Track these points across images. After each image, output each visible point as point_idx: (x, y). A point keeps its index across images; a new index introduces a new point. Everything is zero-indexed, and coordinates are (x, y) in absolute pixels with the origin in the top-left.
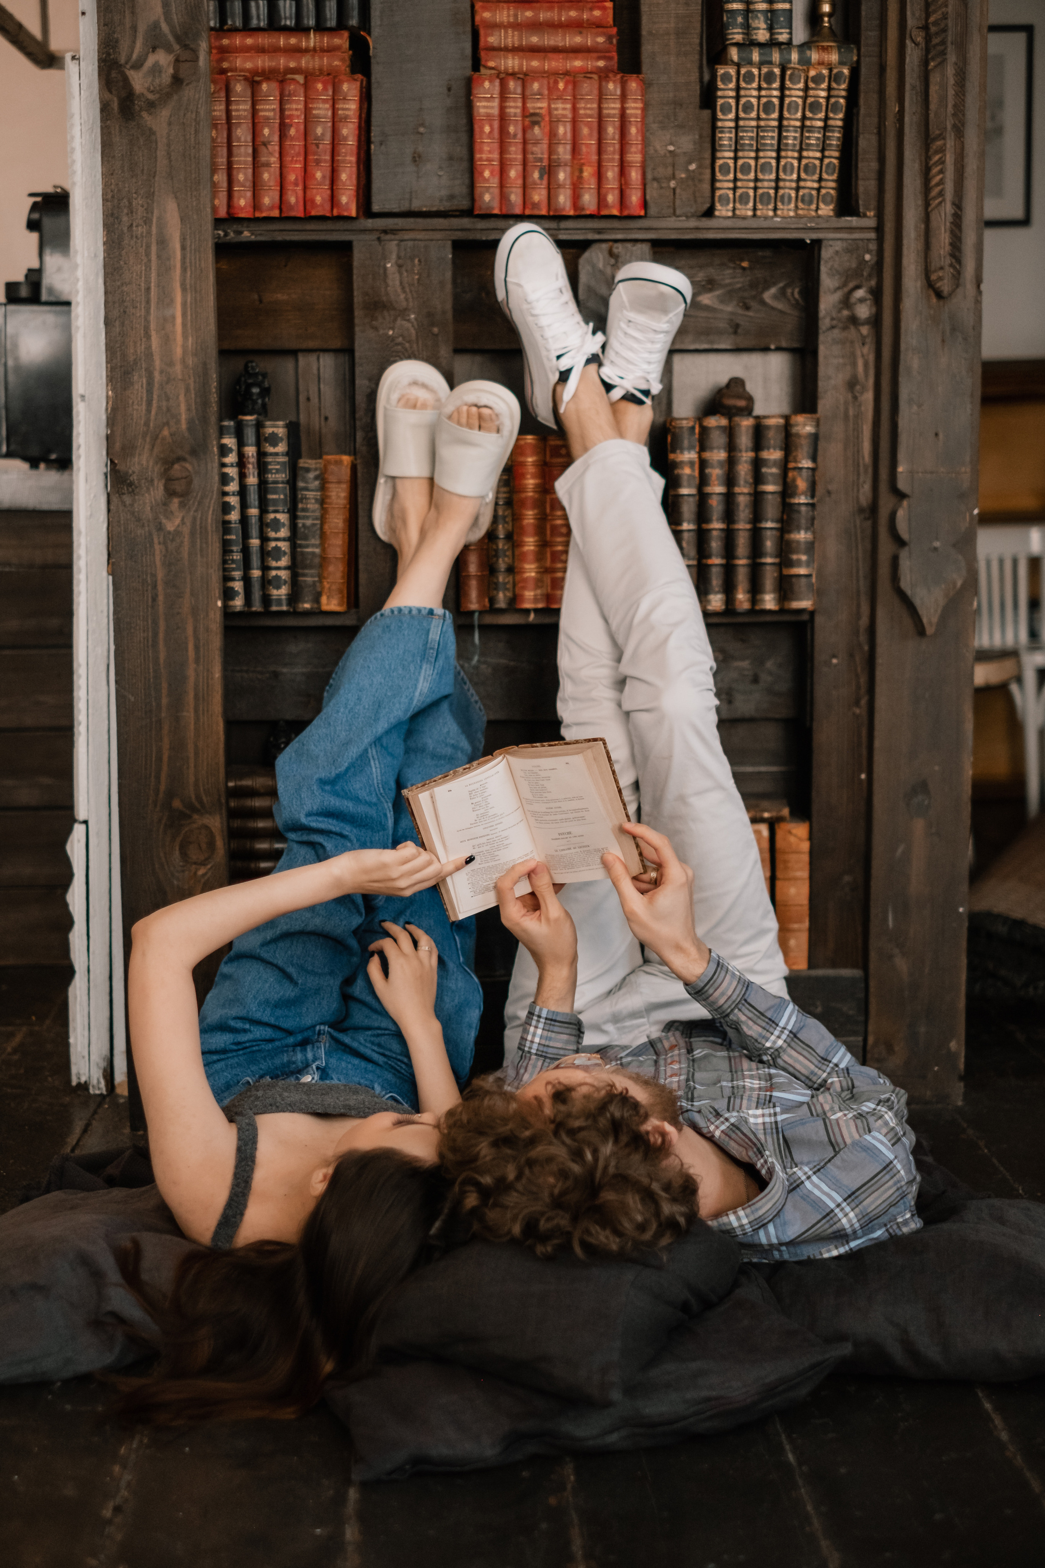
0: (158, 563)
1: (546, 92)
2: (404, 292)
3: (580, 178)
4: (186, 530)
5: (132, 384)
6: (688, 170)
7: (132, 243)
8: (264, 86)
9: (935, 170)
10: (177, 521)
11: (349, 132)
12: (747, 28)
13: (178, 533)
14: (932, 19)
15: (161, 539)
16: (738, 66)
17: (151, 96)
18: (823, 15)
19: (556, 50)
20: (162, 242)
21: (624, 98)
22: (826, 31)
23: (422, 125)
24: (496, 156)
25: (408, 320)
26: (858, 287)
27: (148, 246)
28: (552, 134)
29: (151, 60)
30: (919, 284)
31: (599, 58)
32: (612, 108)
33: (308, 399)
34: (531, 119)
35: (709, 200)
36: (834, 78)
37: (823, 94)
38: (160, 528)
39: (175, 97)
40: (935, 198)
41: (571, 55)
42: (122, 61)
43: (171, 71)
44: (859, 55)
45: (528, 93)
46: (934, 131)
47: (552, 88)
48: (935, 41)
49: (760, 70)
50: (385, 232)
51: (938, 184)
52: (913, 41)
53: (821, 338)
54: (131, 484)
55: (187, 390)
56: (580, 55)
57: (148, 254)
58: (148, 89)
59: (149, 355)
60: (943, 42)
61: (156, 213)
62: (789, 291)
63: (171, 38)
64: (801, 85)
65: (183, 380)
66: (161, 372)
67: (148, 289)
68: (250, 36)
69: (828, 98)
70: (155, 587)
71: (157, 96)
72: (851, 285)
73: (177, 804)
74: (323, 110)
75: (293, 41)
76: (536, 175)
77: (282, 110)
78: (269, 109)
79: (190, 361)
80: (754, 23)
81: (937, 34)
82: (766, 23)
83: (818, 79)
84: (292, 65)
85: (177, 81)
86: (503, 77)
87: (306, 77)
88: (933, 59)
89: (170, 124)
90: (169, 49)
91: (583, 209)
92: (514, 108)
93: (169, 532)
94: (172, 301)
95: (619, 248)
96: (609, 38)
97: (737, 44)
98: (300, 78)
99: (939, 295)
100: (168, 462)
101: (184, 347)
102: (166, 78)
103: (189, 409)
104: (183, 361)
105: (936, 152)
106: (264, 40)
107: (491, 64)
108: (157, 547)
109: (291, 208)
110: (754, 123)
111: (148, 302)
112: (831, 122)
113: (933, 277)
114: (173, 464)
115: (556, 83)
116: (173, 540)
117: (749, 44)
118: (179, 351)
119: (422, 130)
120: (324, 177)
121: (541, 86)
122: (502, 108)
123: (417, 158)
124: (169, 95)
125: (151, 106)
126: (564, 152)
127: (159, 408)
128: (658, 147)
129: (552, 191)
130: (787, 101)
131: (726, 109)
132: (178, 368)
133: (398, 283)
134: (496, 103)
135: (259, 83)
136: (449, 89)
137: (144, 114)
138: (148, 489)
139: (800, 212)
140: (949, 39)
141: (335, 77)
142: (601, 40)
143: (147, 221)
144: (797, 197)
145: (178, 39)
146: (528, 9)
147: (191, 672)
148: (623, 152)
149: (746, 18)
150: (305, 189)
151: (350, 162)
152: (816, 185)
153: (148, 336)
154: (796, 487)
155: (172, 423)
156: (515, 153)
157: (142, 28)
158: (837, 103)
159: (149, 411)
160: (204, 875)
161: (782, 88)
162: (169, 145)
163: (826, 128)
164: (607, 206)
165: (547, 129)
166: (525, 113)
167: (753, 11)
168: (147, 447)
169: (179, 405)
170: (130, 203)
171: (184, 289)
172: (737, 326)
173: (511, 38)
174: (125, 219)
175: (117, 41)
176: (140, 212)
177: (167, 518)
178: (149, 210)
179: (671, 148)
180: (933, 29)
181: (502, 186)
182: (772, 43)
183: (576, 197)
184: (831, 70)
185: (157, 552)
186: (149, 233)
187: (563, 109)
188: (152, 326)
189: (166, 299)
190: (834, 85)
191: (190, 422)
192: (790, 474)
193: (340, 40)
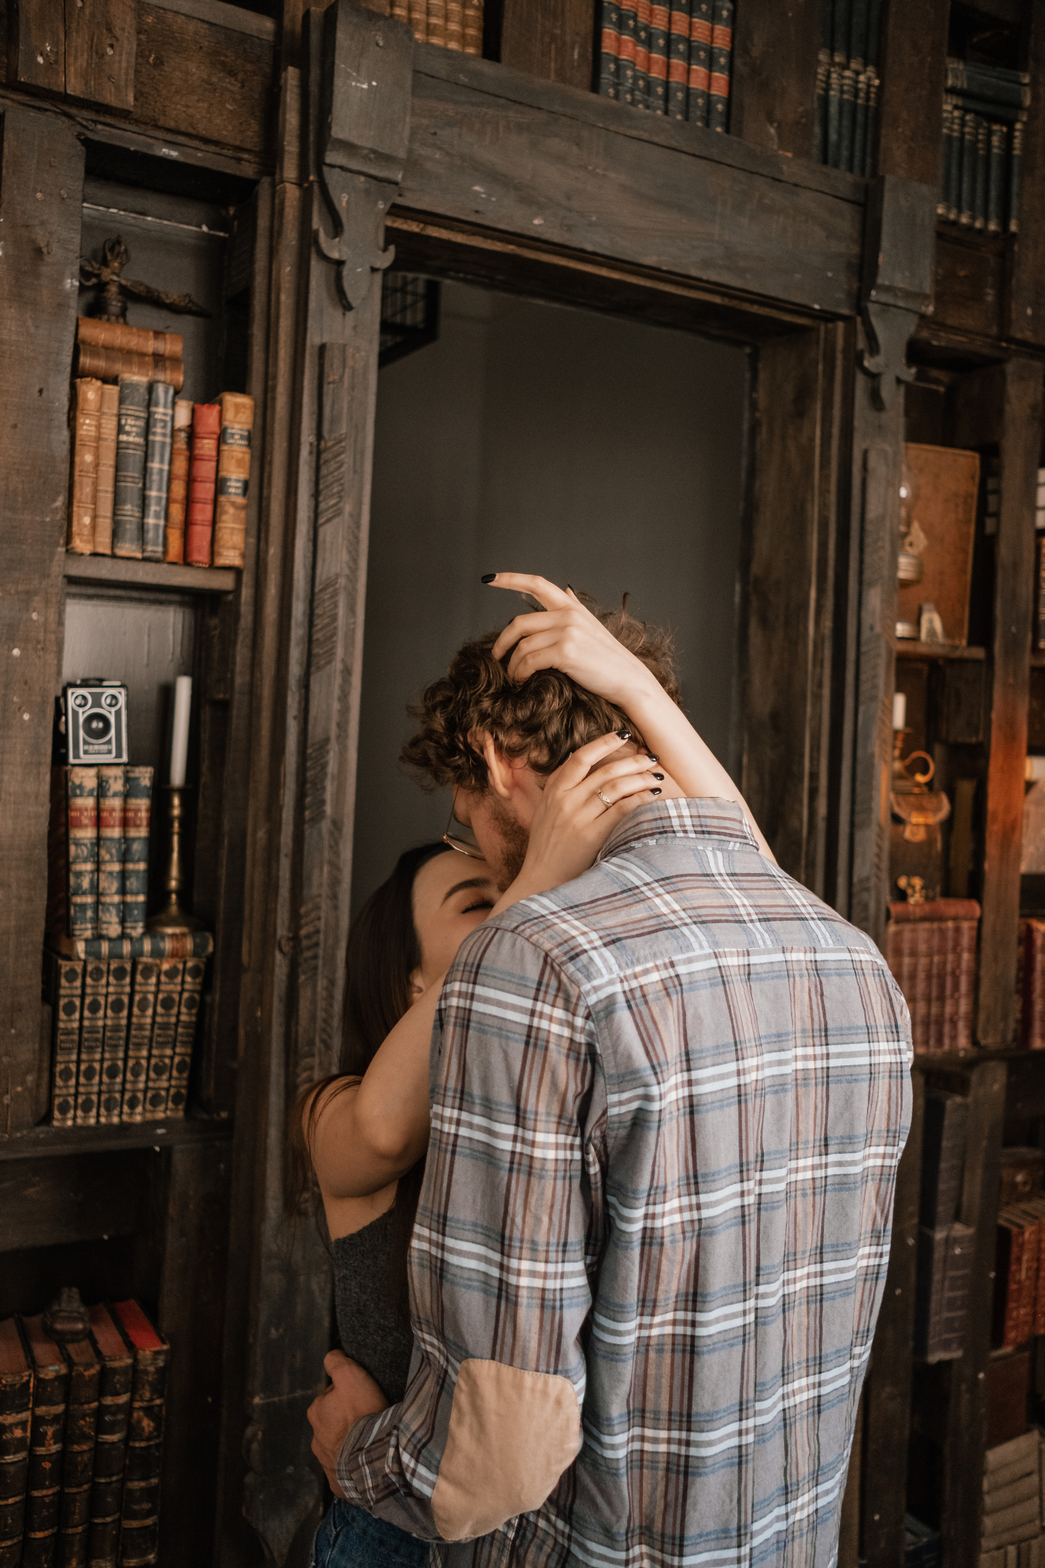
6: (24, 1082)
12: (98, 922)
14: (303, 932)
16: (84, 962)
22: (173, 913)
35: (45, 1108)
36: (188, 971)
37: (176, 988)
44: (215, 946)
46: (302, 1046)
48: (305, 955)
49: (109, 965)
52: (281, 952)
60: (316, 957)
64: (152, 980)
69: (181, 993)
80: (105, 917)
81: (309, 947)
82: (118, 916)
83: (171, 973)
88: (302, 972)
97: (85, 941)
110: (100, 1023)
112: (180, 1019)
130: (137, 997)
131: (70, 1009)
139: (148, 1115)
140: (321, 954)
144: (145, 1099)
149: (96, 911)
152: (162, 1085)
154: (142, 1429)
161: (133, 983)
163: (178, 1024)
167: (103, 904)
180: (305, 943)
182: (124, 936)
184: (184, 962)
190: (187, 979)
192: (135, 1415)
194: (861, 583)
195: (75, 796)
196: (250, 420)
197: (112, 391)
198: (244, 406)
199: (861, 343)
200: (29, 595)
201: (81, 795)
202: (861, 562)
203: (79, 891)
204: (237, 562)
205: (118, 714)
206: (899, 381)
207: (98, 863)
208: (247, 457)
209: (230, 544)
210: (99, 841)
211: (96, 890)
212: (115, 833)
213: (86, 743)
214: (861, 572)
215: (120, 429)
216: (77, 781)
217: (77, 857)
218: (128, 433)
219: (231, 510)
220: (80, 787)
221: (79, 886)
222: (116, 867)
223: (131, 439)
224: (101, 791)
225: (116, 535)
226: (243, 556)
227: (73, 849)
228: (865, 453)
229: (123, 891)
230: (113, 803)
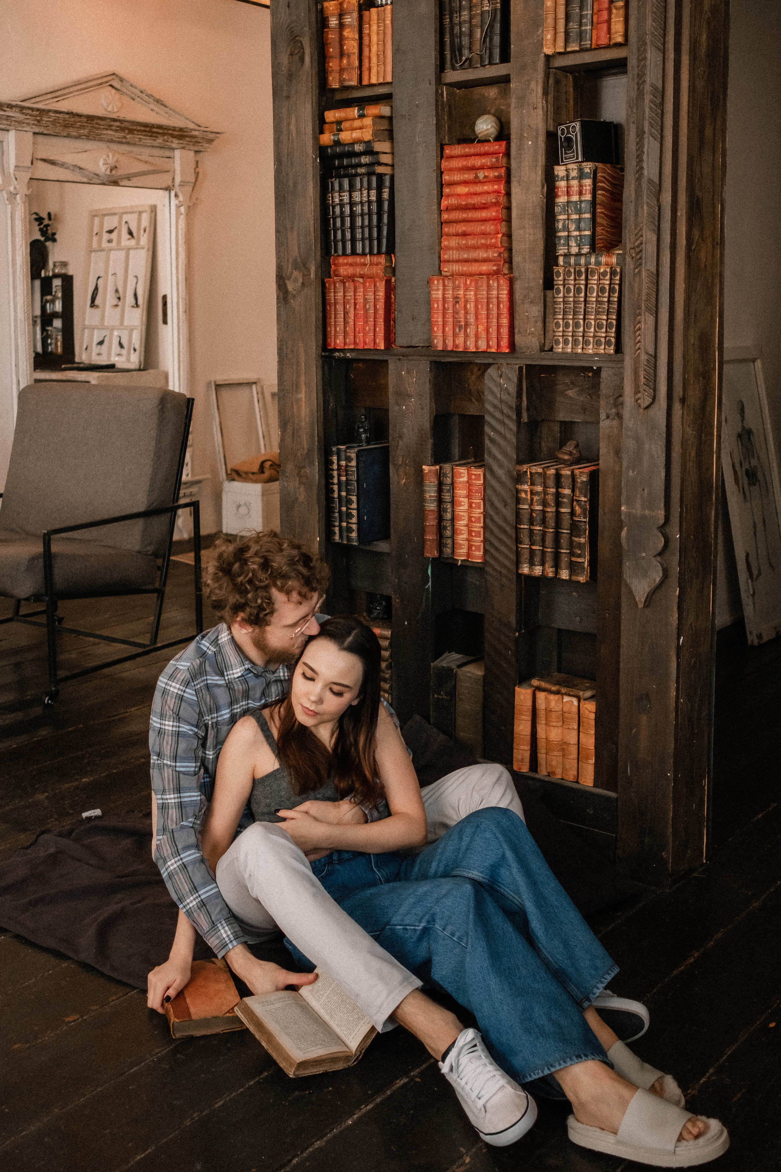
1: (463, 286)
2: (410, 387)
3: (478, 331)
5: (288, 429)
6: (535, 326)
8: (349, 284)
11: (381, 306)
12: (568, 246)
14: (636, 244)
17: (294, 292)
19: (476, 261)
20: (298, 362)
21: (498, 288)
23: (416, 302)
24: (441, 319)
25: (411, 402)
27: (293, 363)
28: (466, 308)
29: (294, 275)
30: (633, 400)
31: (492, 265)
32: (493, 294)
34: (456, 300)
36: (613, 273)
37: (608, 282)
38: (297, 499)
39: (303, 293)
41: (482, 264)
42: (285, 276)
43: (301, 280)
45: (455, 286)
47: (465, 283)
49: (575, 269)
50: (401, 356)
54: (287, 477)
55: (307, 434)
56: (486, 263)
57: (293, 366)
58: (293, 289)
59: (293, 416)
60: (641, 258)
61: (296, 348)
63: (301, 264)
64: (596, 277)
65: (306, 429)
66: (298, 424)
67: (293, 384)
68: (346, 258)
69: (610, 284)
71: (296, 292)
74: (370, 296)
75: (361, 260)
77: (355, 296)
78: (350, 296)
79: (307, 420)
80: (572, 243)
81: (638, 252)
82: (576, 242)
83: (604, 274)
84: (357, 272)
85: (303, 285)
86: (445, 278)
87: (363, 279)
89: (301, 306)
90: (300, 270)
91: (480, 348)
92: (449, 294)
93: (300, 501)
94: (302, 390)
96: (500, 254)
97: (562, 255)
98: (361, 281)
101: (306, 412)
102: (300, 284)
103: (308, 443)
104: (305, 420)
106: (350, 260)
107: (445, 270)
108: (296, 508)
109: (358, 344)
110: (572, 299)
111: (292, 391)
112: (612, 299)
114: (302, 469)
115: (466, 281)
116: (301, 505)
117: (568, 255)
118: (304, 415)
119: (416, 304)
120: (371, 329)
121: (459, 283)
122: (444, 295)
124: (300, 292)
125: (294, 297)
126: (471, 318)
127: (297, 441)
129: (466, 339)
130: (589, 286)
131: (558, 291)
132: (304, 423)
133: (407, 382)
134: (441, 293)
135: (347, 282)
137: (292, 301)
138: (293, 480)
139: (595, 350)
141: (374, 279)
142: (495, 254)
143: (293, 352)
144: (593, 342)
146: (464, 239)
149: (567, 241)
150: (364, 335)
151: (380, 322)
152: (604, 335)
153: (292, 407)
154: (576, 510)
155: (301, 449)
156: (449, 318)
157: (290, 260)
158: (614, 287)
159: (293, 443)
161: (587, 279)
162: (301, 316)
163: (609, 301)
164: (491, 347)
165: (463, 306)
166: (454, 297)
167: (570, 236)
168: (292, 460)
169: (304, 441)
170: (287, 343)
171: (306, 385)
173: (455, 255)
174: (285, 351)
175: (283, 265)
176: (290, 347)
177: (299, 494)
178: (293, 347)
179: (526, 314)
180: (637, 250)
181: (444, 336)
183: (475, 342)
184: (611, 268)
185: (296, 511)
186: (294, 357)
187: (470, 294)
188: (294, 402)
189: (299, 390)
190: (613, 277)
191: (308, 449)
192: (574, 503)
193: (382, 259)
195: (558, 181)
201: (560, 181)
203: (559, 230)
205: (576, 136)
207: (568, 214)
210: (568, 204)
211: (566, 229)
212: (576, 198)
213: (565, 153)
217: (558, 212)
220: (559, 176)
221: (560, 227)
222: (575, 216)
224: (568, 178)
225: (567, 40)
227: (557, 208)
229: (579, 229)
230: (574, 183)
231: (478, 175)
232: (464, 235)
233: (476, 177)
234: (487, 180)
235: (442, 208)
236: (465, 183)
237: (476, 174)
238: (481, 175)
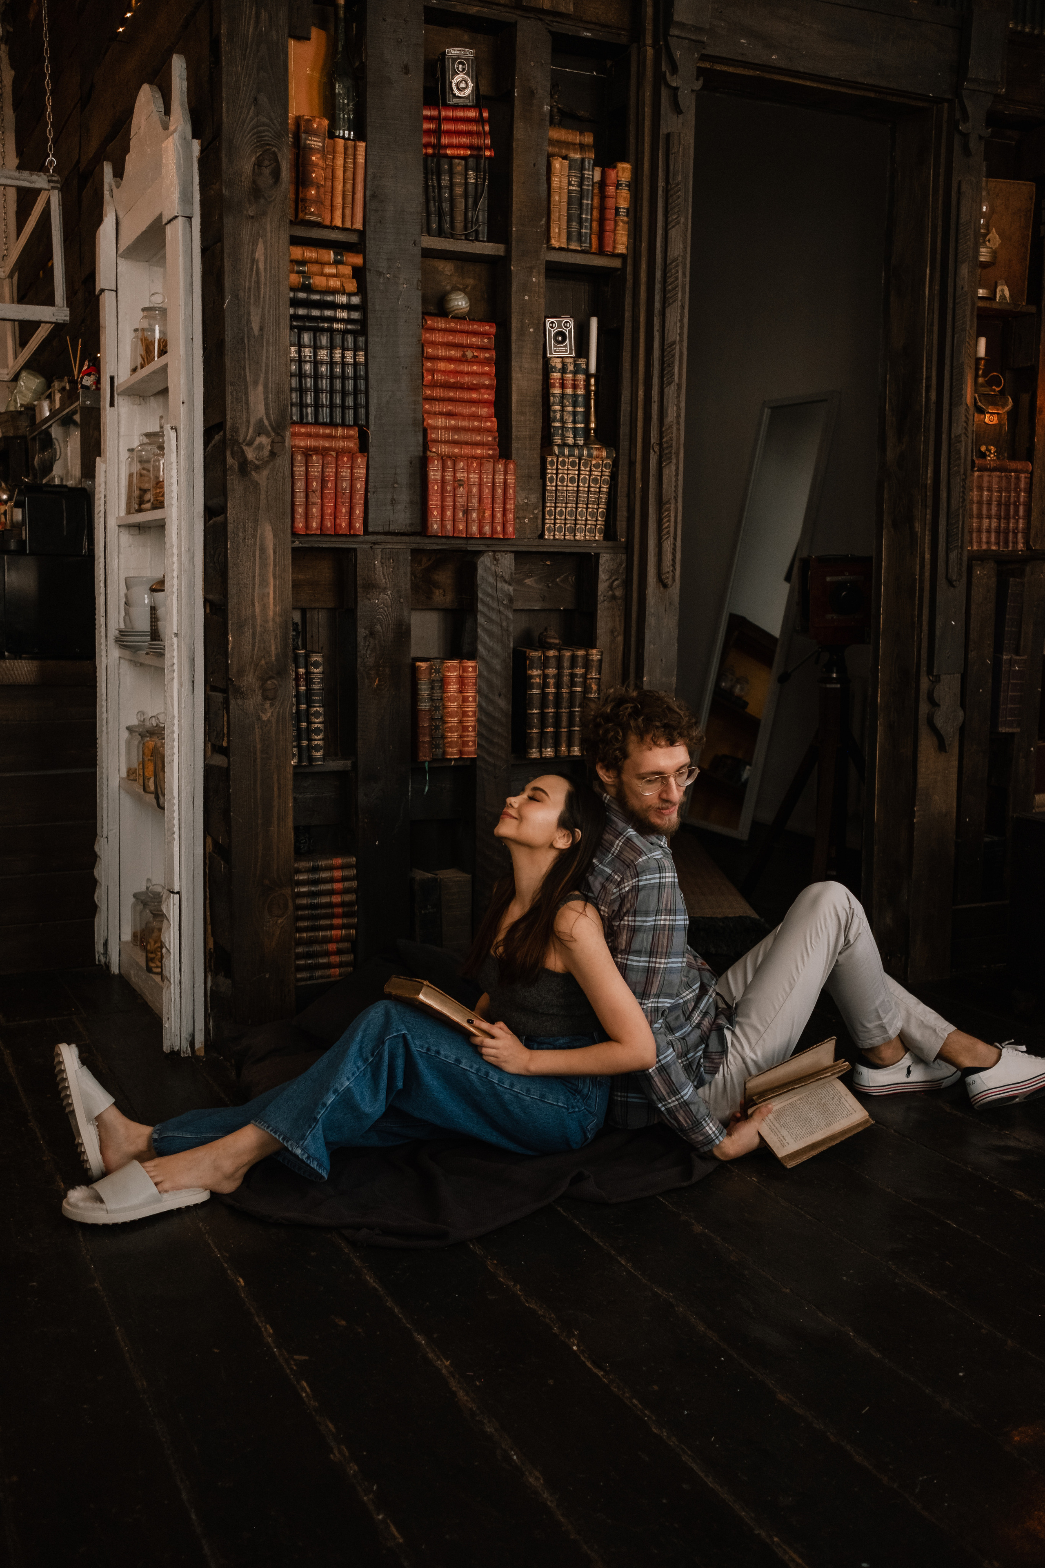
0: (258, 740)
1: (466, 468)
2: (385, 578)
3: (483, 516)
4: (273, 720)
5: (243, 633)
6: (533, 513)
7: (245, 549)
8: (314, 457)
9: (665, 520)
10: (269, 714)
11: (360, 486)
12: (563, 437)
13: (269, 721)
14: (664, 440)
15: (259, 725)
16: (558, 457)
17: (257, 462)
18: (591, 429)
19: (467, 443)
20: (263, 550)
21: (506, 473)
22: (592, 438)
23: (397, 483)
24: (439, 503)
25: (387, 595)
26: (617, 579)
27: (254, 552)
28: (469, 492)
29: (258, 440)
30: (655, 580)
31: (490, 449)
32: (499, 478)
33: (312, 636)
34: (458, 483)
35: (541, 529)
36: (604, 465)
37: (599, 474)
38: (259, 718)
39: (272, 464)
40: (665, 535)
41: (474, 447)
42: (241, 441)
43: (269, 448)
44: (617, 454)
45: (457, 468)
46: (665, 499)
47: (469, 466)
48: (666, 452)
49: (568, 459)
50: (375, 543)
51: (666, 528)
52: (654, 451)
53: (599, 606)
54: (242, 693)
55: (276, 637)
56: (479, 447)
57: (254, 556)
58: (256, 458)
59: (254, 616)
60: (670, 453)
61: (259, 531)
62: (570, 578)
63: (269, 428)
64: (588, 469)
65: (274, 631)
66: (261, 626)
67: (254, 577)
68: (303, 427)
69: (601, 476)
70: (255, 754)
71: (261, 462)
72: (613, 578)
73: (267, 882)
74: (345, 473)
75: (327, 431)
76: (461, 515)
77: (323, 472)
78: (315, 471)
79: (278, 619)
80: (567, 434)
81: (667, 448)
82: (571, 434)
83: (597, 466)
84: (327, 445)
85: (273, 454)
86: (443, 458)
87: (337, 454)
88: (665, 461)
89: (268, 479)
90: (268, 435)
91: (485, 534)
92: (449, 477)
93: (264, 721)
94: (268, 584)
95: (498, 556)
96: (495, 438)
97: (558, 445)
98: (334, 454)
99: (665, 586)
100: (263, 680)
101: (274, 611)
102: (266, 452)
103: (276, 648)
104: (274, 620)
105: (666, 511)
106: (312, 430)
107: (434, 450)
108: (257, 730)
109: (328, 529)
110: (565, 488)
111: (254, 585)
112: (602, 489)
113: (663, 577)
114: (267, 681)
115: (472, 463)
116: (266, 726)
117: (565, 445)
118: (271, 613)
119: (395, 485)
120: (346, 512)
121: (464, 465)
122: (443, 477)
123: (393, 502)
124: (267, 462)
125: (257, 468)
126: (475, 502)
127: (259, 647)
128: (520, 501)
129: (469, 524)
130: (581, 477)
131: (551, 480)
132: (271, 624)
133: (381, 573)
134: (439, 473)
135: (311, 455)
136: (411, 463)
137: (253, 473)
138: (252, 695)
139: (587, 537)
140: (673, 451)
141: (353, 454)
142: (490, 439)
143: (254, 536)
144: (585, 529)
145: (273, 429)
146: (452, 419)
147: (275, 803)
148: (505, 503)
149: (563, 431)
150: (335, 518)
151: (361, 504)
152: (594, 523)
153: (254, 605)
154: (592, 688)
155: (266, 657)
156: (449, 502)
157: (253, 421)
158: (606, 479)
159: (253, 650)
160: (281, 923)
161: (579, 470)
162: (267, 492)
163: (600, 492)
164: (497, 533)
165: (466, 489)
166: (455, 479)
167: (566, 428)
168: (252, 670)
169: (270, 646)
170: (244, 525)
171: (275, 577)
172: (544, 596)
173: (444, 435)
174: (241, 534)
175: (238, 428)
176: (250, 531)
177: (263, 713)
178: (255, 530)
179: (526, 501)
180: (665, 445)
181: (442, 520)
182: (575, 445)
183: (481, 528)
184: (602, 461)
185: (257, 733)
186: (255, 543)
187: (474, 477)
188: (256, 599)
189: (264, 583)
190: (604, 469)
191: (277, 655)
192: (588, 681)
193: (354, 432)
194: (956, 261)
195: (553, 372)
196: (630, 176)
197: (566, 162)
198: (627, 169)
199: (958, 115)
200: (531, 268)
201: (555, 372)
202: (956, 249)
203: (555, 420)
204: (624, 251)
205: (570, 332)
206: (980, 137)
207: (563, 406)
208: (628, 196)
209: (620, 242)
210: (563, 396)
211: (562, 420)
212: (569, 391)
213: (555, 346)
214: (956, 255)
215: (570, 184)
216: (553, 364)
217: (554, 403)
218: (573, 185)
219: (621, 224)
220: (555, 367)
221: (555, 417)
222: (570, 409)
223: (574, 188)
224: (564, 370)
225: (569, 239)
226: (627, 248)
227: (552, 398)
228: (960, 183)
229: (574, 422)
230: (569, 376)
231: (467, 353)
232: (449, 415)
233: (464, 355)
234: (475, 360)
235: (424, 383)
236: (450, 360)
237: (464, 352)
238: (469, 354)
